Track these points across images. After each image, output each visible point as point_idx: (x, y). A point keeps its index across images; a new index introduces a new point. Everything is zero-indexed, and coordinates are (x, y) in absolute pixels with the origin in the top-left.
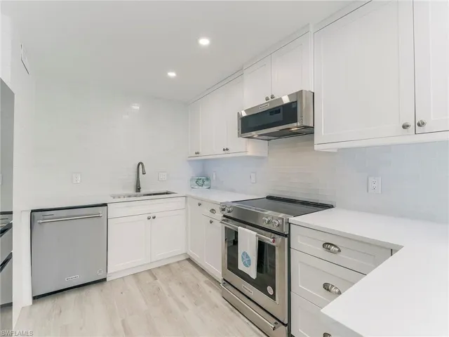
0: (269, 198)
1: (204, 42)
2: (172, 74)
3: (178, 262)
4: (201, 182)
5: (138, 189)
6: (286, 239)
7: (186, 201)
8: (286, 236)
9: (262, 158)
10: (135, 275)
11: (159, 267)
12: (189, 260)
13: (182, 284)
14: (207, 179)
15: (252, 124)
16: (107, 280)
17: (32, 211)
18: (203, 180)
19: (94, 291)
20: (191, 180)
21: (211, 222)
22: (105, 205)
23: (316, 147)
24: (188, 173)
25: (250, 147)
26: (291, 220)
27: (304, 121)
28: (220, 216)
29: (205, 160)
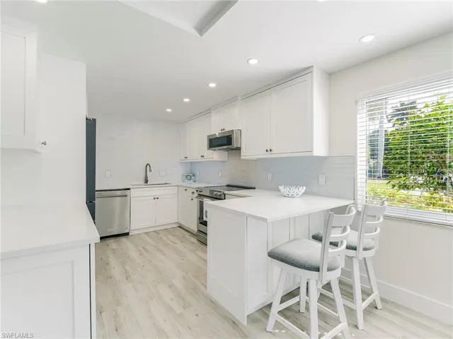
0: (227, 186)
1: (186, 100)
2: (169, 110)
3: (174, 228)
4: (189, 177)
5: (146, 181)
7: (178, 189)
9: (224, 162)
10: (146, 233)
11: (160, 229)
12: (180, 227)
14: (194, 175)
15: (214, 143)
16: (130, 234)
18: (190, 176)
19: (123, 239)
20: (183, 175)
21: (192, 199)
22: (129, 189)
23: (242, 157)
24: (181, 171)
25: (216, 155)
26: (226, 192)
27: (235, 145)
28: (196, 195)
29: (191, 163)
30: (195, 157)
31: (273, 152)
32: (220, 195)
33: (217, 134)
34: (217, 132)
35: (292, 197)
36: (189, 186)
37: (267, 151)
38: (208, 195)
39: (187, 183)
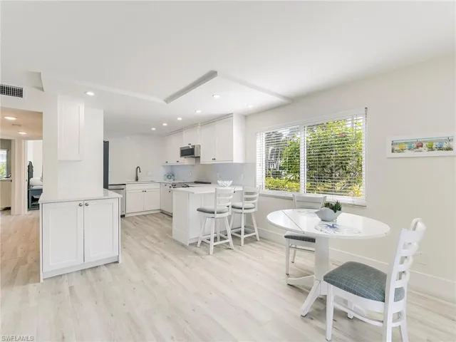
0: (195, 182)
1: (165, 125)
3: (156, 213)
4: (169, 177)
5: (137, 180)
7: (160, 185)
9: (193, 165)
10: (137, 216)
11: (147, 214)
12: (162, 213)
14: (173, 175)
15: (184, 153)
16: (126, 216)
20: (165, 175)
21: (170, 192)
22: (124, 184)
23: (201, 163)
24: (163, 172)
25: (186, 161)
27: (196, 154)
28: (172, 188)
29: (171, 166)
31: (216, 160)
37: (213, 159)
39: (167, 181)
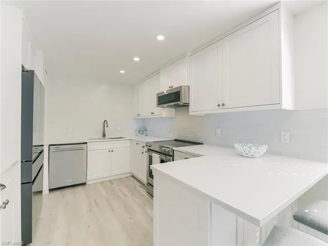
0: (175, 140)
1: (136, 59)
2: (122, 72)
3: (127, 177)
4: (141, 132)
5: (104, 136)
6: (172, 158)
7: (131, 142)
8: (172, 156)
9: (172, 118)
10: (102, 183)
11: (115, 180)
12: (133, 176)
13: (127, 186)
14: (145, 130)
15: (163, 100)
16: (87, 184)
17: (50, 145)
18: (143, 131)
19: (80, 189)
20: (136, 130)
21: (142, 153)
22: (86, 143)
23: (190, 114)
24: (134, 126)
25: (165, 112)
26: (174, 148)
27: (183, 100)
28: (146, 149)
29: (144, 119)
30: (145, 114)
31: (226, 106)
32: (169, 152)
33: (165, 92)
34: (165, 89)
35: (253, 157)
36: (140, 140)
37: (219, 105)
38: (158, 150)
39: (139, 138)
